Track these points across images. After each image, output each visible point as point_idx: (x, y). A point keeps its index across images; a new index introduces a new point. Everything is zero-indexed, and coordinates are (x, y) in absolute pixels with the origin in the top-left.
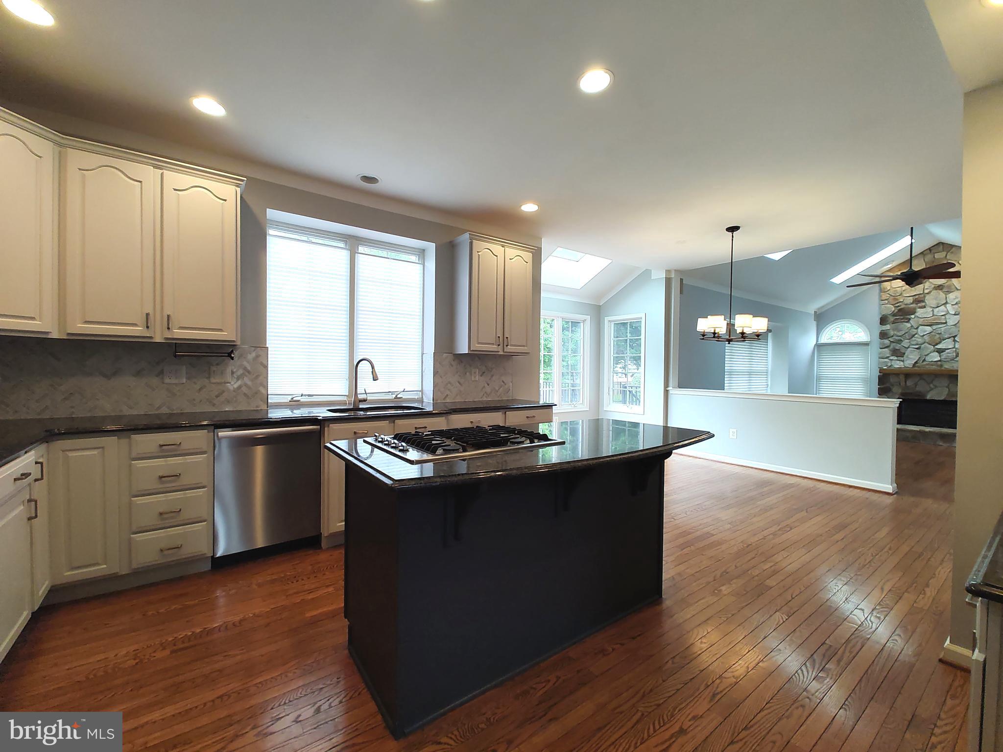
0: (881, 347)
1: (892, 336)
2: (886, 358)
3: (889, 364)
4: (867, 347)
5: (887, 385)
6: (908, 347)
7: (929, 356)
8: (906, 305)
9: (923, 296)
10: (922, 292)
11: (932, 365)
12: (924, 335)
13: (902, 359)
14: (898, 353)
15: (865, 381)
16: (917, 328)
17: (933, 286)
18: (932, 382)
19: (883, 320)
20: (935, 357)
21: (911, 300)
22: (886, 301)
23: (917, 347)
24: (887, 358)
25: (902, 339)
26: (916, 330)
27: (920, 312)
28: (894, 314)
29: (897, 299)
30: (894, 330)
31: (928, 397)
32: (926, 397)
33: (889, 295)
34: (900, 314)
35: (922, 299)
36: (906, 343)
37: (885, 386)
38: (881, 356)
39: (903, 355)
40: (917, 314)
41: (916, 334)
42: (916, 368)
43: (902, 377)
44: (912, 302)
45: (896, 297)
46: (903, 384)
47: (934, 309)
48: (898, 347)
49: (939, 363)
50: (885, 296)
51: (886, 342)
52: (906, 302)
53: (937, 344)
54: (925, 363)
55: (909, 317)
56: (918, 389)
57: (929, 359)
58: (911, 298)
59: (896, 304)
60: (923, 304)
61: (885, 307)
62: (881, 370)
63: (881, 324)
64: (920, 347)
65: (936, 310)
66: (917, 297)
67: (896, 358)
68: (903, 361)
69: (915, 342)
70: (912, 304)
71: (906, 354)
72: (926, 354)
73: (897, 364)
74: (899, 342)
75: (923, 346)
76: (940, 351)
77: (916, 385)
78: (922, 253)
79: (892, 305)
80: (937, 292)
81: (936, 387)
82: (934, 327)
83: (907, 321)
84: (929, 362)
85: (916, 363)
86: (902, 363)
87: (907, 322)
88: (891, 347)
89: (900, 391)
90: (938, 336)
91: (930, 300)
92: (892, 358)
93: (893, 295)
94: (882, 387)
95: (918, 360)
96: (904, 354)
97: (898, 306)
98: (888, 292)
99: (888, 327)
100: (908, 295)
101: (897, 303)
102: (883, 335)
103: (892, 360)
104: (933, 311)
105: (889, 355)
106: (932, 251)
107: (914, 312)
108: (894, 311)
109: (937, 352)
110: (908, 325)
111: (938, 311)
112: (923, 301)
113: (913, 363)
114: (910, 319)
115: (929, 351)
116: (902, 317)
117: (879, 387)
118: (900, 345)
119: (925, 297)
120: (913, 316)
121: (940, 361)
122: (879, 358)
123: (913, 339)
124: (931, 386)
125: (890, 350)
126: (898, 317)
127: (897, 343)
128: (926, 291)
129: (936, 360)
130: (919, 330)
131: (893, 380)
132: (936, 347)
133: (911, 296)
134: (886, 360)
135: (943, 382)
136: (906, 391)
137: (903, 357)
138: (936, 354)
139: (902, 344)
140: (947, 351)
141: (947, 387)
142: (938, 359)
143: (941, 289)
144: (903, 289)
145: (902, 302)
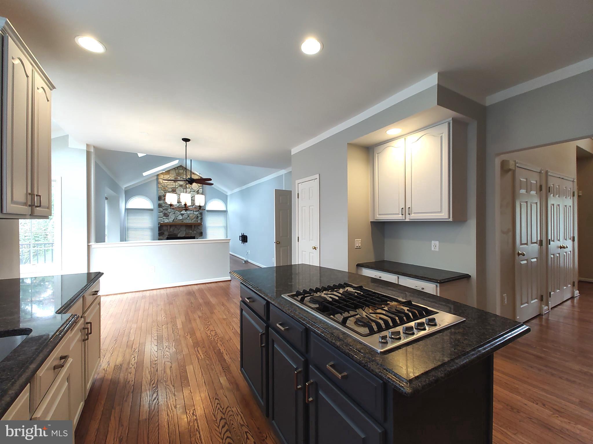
0: (159, 212)
1: (164, 207)
3: (163, 221)
4: (152, 211)
5: (162, 231)
8: (169, 192)
9: (175, 188)
10: (175, 187)
11: (180, 221)
13: (168, 218)
14: (166, 215)
15: (152, 229)
17: (179, 185)
18: (180, 229)
19: (160, 198)
20: (180, 217)
22: (161, 189)
23: (174, 212)
28: (164, 196)
29: (165, 189)
30: (164, 204)
32: (178, 236)
35: (175, 190)
36: (169, 210)
38: (159, 216)
39: (168, 216)
42: (174, 223)
43: (169, 227)
45: (165, 187)
46: (169, 230)
47: (180, 195)
48: (166, 212)
49: (182, 220)
50: (160, 186)
51: (161, 209)
52: (169, 190)
53: (181, 212)
54: (177, 220)
56: (175, 232)
57: (178, 218)
58: (171, 189)
59: (165, 191)
61: (160, 192)
62: (159, 223)
63: (159, 200)
66: (173, 189)
67: (166, 218)
68: (168, 219)
70: (171, 191)
71: (170, 216)
72: (177, 216)
73: (166, 221)
74: (167, 209)
75: (176, 212)
76: (182, 215)
77: (174, 230)
78: (174, 168)
79: (163, 191)
81: (181, 231)
85: (174, 220)
86: (168, 220)
88: (163, 212)
89: (168, 234)
91: (178, 191)
92: (164, 217)
93: (163, 186)
94: (160, 232)
95: (175, 218)
96: (169, 215)
98: (161, 184)
99: (162, 202)
100: (169, 187)
102: (160, 206)
103: (164, 218)
105: (162, 216)
106: (178, 169)
108: (164, 194)
109: (181, 215)
112: (175, 191)
113: (173, 220)
115: (178, 214)
119: (176, 189)
121: (182, 219)
122: (159, 217)
124: (180, 230)
125: (163, 214)
127: (166, 210)
128: (177, 187)
129: (181, 219)
131: (165, 228)
132: (181, 213)
133: (171, 188)
134: (162, 218)
135: (184, 229)
136: (170, 234)
137: (168, 217)
138: (181, 216)
139: (168, 211)
140: (185, 215)
141: (185, 231)
142: (182, 218)
143: (182, 187)
144: (168, 184)
145: (167, 190)
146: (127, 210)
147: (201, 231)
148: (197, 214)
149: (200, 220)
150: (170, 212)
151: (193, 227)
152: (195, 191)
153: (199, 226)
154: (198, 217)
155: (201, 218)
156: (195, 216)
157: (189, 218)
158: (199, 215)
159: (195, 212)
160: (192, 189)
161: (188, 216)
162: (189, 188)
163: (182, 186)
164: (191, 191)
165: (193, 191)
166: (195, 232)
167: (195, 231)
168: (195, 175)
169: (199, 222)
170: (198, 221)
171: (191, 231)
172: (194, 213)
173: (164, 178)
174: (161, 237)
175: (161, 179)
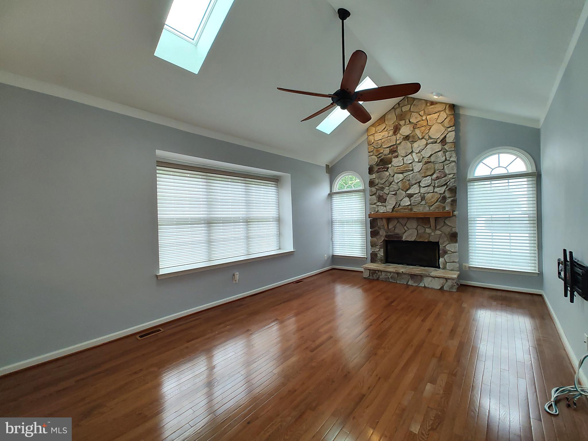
0: (370, 194)
1: (378, 184)
2: (374, 204)
3: (377, 210)
4: (364, 193)
5: (376, 228)
6: (389, 194)
7: (402, 201)
8: (385, 155)
9: (395, 146)
10: (395, 144)
11: (405, 209)
12: (398, 183)
13: (385, 204)
14: (382, 199)
15: (364, 224)
16: (393, 176)
17: (402, 137)
18: (405, 225)
19: (371, 171)
20: (406, 202)
21: (387, 151)
22: (372, 153)
23: (394, 193)
25: (384, 187)
26: (392, 178)
27: (395, 161)
28: (377, 164)
29: (379, 151)
30: (378, 179)
31: (404, 239)
32: (402, 238)
33: (373, 148)
34: (381, 163)
35: (395, 149)
36: (386, 191)
37: (375, 229)
38: (370, 202)
39: (385, 201)
40: (392, 163)
41: (393, 181)
42: (394, 213)
43: (385, 222)
44: (389, 152)
45: (378, 149)
46: (386, 227)
47: (404, 158)
48: (381, 193)
49: (410, 207)
50: (370, 148)
51: (374, 189)
52: (385, 153)
53: (407, 190)
54: (400, 208)
55: (387, 166)
56: (397, 231)
57: (403, 204)
58: (388, 149)
59: (377, 155)
60: (396, 154)
61: (371, 158)
62: (371, 214)
63: (369, 174)
64: (396, 193)
65: (405, 159)
66: (392, 148)
67: (381, 204)
68: (385, 206)
69: (393, 188)
70: (389, 154)
72: (400, 199)
73: (382, 210)
74: (382, 189)
75: (398, 192)
76: (410, 196)
77: (395, 227)
78: (393, 108)
79: (376, 156)
80: (406, 142)
81: (409, 229)
82: (405, 174)
83: (386, 169)
84: (403, 206)
85: (394, 207)
86: (385, 208)
87: (386, 171)
88: (377, 194)
89: (385, 234)
90: (408, 183)
91: (401, 151)
92: (378, 204)
93: (376, 147)
94: (373, 230)
95: (396, 204)
96: (386, 199)
97: (380, 157)
98: (372, 145)
99: (374, 176)
100: (385, 146)
101: (379, 154)
102: (372, 183)
103: (379, 205)
104: (403, 159)
105: (376, 202)
106: (400, 106)
107: (390, 162)
108: (377, 161)
109: (408, 197)
110: (387, 174)
111: (407, 160)
112: (396, 151)
113: (392, 207)
114: (388, 168)
115: (402, 196)
116: (383, 167)
117: (371, 230)
118: (383, 192)
119: (397, 147)
120: (390, 166)
121: (410, 205)
122: (369, 205)
123: (391, 186)
124: (405, 228)
125: (376, 197)
126: (380, 167)
127: (381, 190)
128: (398, 142)
129: (407, 204)
130: (395, 178)
131: (379, 223)
132: (407, 192)
133: (388, 147)
134: (374, 206)
135: (413, 224)
136: (389, 234)
137: (385, 202)
138: (407, 199)
139: (384, 191)
140: (415, 196)
141: (416, 229)
142: (409, 203)
143: (408, 140)
144: (382, 142)
145: (382, 153)
146: (331, 195)
147: (454, 230)
148: (442, 192)
149: (449, 205)
150: (387, 193)
151: (432, 221)
152: (436, 142)
153: (446, 218)
154: (444, 199)
155: (452, 201)
156: (437, 196)
157: (423, 202)
158: (447, 195)
159: (438, 187)
160: (430, 138)
161: (423, 198)
162: (422, 139)
163: (408, 137)
164: (427, 144)
165: (432, 143)
166: (438, 232)
167: (438, 229)
168: (436, 105)
169: (447, 209)
170: (444, 208)
171: (428, 231)
172: (436, 190)
173: (376, 132)
174: (375, 239)
175: (372, 136)
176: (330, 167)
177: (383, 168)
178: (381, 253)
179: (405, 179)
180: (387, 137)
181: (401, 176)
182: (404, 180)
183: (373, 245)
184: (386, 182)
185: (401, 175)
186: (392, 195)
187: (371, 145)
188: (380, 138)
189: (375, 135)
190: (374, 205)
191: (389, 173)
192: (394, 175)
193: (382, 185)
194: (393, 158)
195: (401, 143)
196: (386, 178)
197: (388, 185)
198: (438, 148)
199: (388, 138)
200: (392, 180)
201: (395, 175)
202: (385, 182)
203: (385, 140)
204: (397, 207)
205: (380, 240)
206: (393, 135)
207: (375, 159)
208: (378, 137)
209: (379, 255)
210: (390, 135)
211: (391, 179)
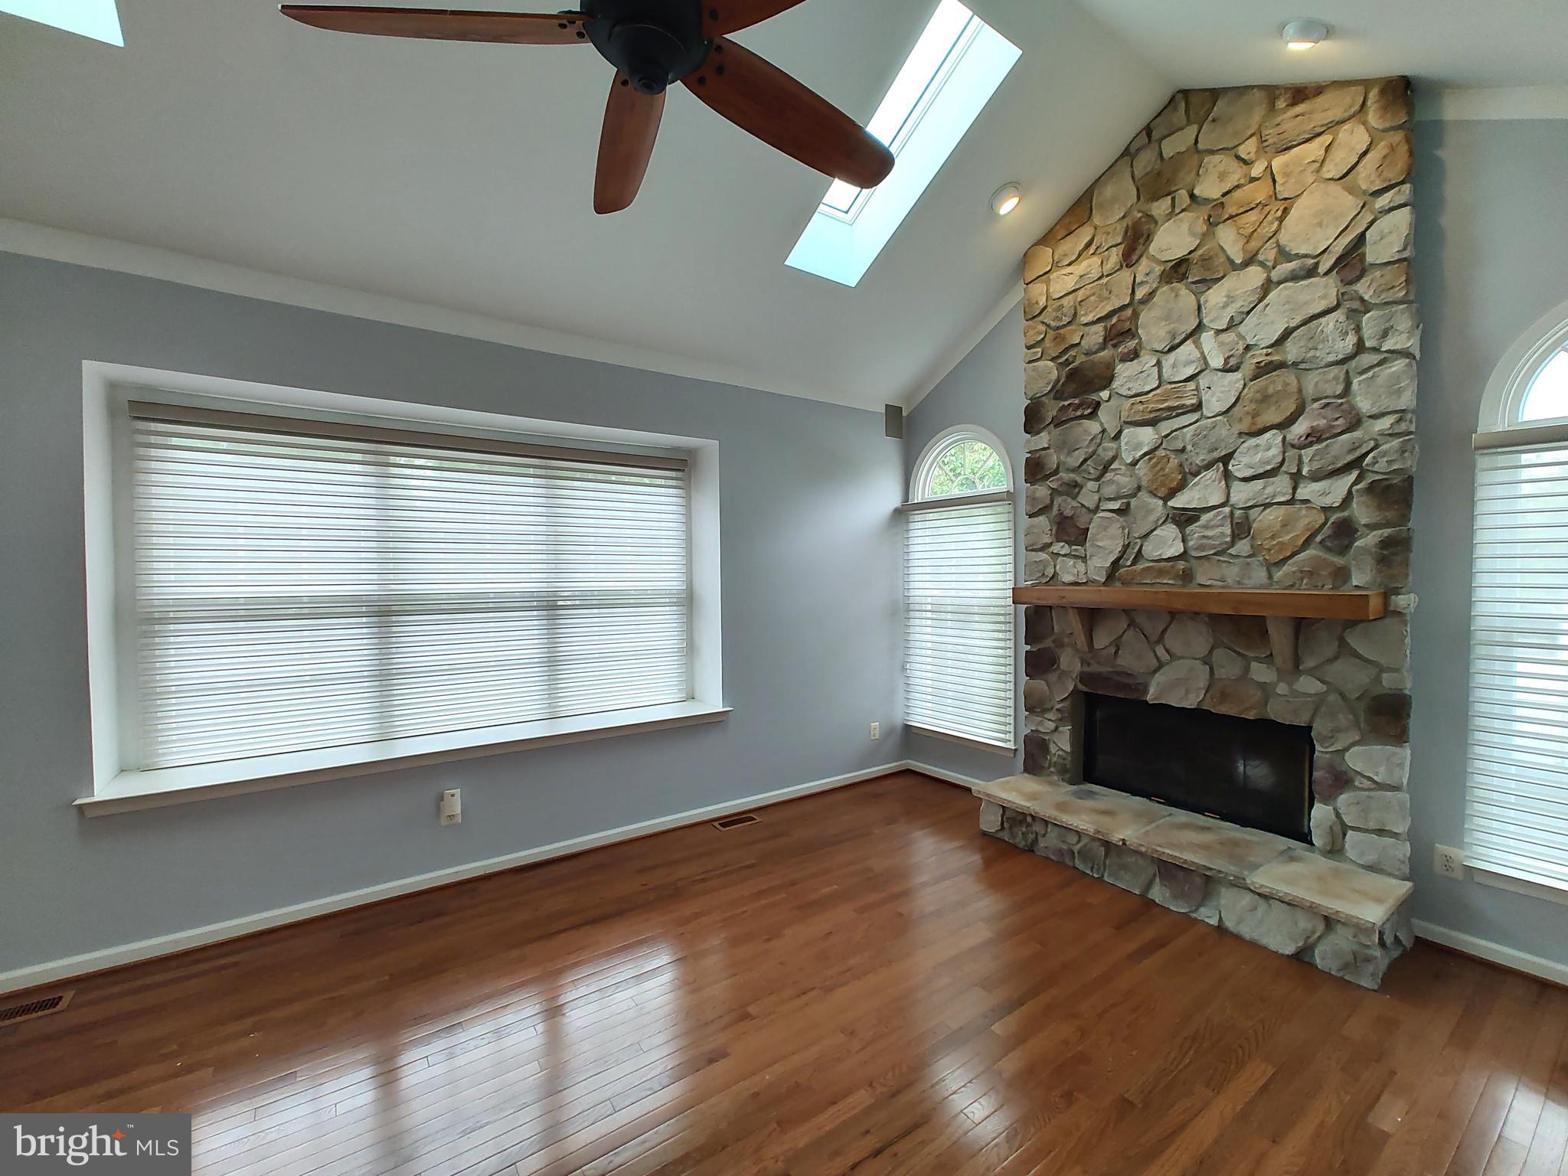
0: (1028, 509)
1: (1056, 472)
2: (1042, 549)
3: (1050, 571)
5: (1048, 643)
6: (1097, 509)
7: (1151, 537)
8: (1087, 354)
9: (1129, 312)
10: (1129, 301)
11: (1161, 572)
12: (1134, 463)
13: (1081, 550)
14: (1071, 531)
15: (1010, 619)
16: (1117, 437)
17: (1158, 269)
18: (1160, 639)
19: (1033, 420)
20: (1167, 543)
21: (1097, 333)
22: (1039, 350)
23: (1116, 505)
24: (1045, 547)
25: (1079, 479)
26: (1113, 445)
27: (1124, 372)
28: (1057, 393)
29: (1064, 339)
30: (1058, 449)
31: (1151, 697)
32: (1146, 691)
33: (1043, 328)
34: (1072, 387)
35: (1127, 326)
36: (1088, 496)
37: (1041, 646)
38: (1026, 541)
39: (1081, 536)
40: (1115, 384)
41: (1114, 458)
42: (1116, 586)
43: (1075, 624)
44: (1101, 340)
45: (1062, 331)
46: (1081, 640)
47: (1164, 359)
48: (1067, 505)
49: (1181, 565)
50: (1033, 332)
51: (1042, 491)
52: (1087, 343)
53: (1172, 493)
54: (1140, 566)
55: (1094, 397)
56: (1127, 661)
57: (1151, 550)
58: (1099, 327)
59: (1058, 355)
60: (1132, 344)
61: (1036, 369)
63: (1027, 430)
64: (1128, 504)
65: (1169, 361)
66: (1114, 320)
67: (1066, 550)
68: (1084, 559)
69: (1114, 487)
70: (1103, 346)
71: (1091, 533)
72: (1144, 531)
73: (1070, 571)
74: (1073, 489)
75: (1133, 502)
76: (1184, 519)
77: (1117, 644)
78: (1126, 152)
79: (1053, 359)
80: (1172, 289)
81: (1173, 658)
82: (1165, 427)
83: (1089, 411)
84: (1153, 561)
85: (1116, 564)
86: (1081, 567)
87: (1090, 417)
88: (1055, 511)
89: (1078, 668)
90: (1174, 461)
91: (1153, 330)
92: (1057, 548)
93: (1053, 324)
94: (1034, 648)
95: (1123, 552)
96: (1088, 529)
97: (1067, 363)
98: (1040, 318)
99: (1043, 439)
100: (1090, 318)
101: (1067, 350)
102: (1035, 469)
103: (1058, 554)
104: (1159, 364)
105: (1047, 539)
106: (1155, 135)
107: (1107, 380)
108: (1058, 381)
109: (1175, 521)
110: (1093, 427)
111: (1174, 366)
112: (1133, 333)
113: (1109, 564)
114: (1098, 404)
115: (1152, 518)
116: (1077, 401)
117: (1028, 647)
118: (1075, 504)
119: (1136, 315)
120: (1104, 394)
121: (1183, 556)
122: (1023, 550)
123: (1109, 476)
124: (1160, 651)
125: (1051, 522)
126: (1066, 403)
127: (1067, 495)
128: (1140, 294)
129: (1169, 554)
130: (1123, 444)
131: (1059, 624)
132: (1170, 504)
133: (1099, 320)
134: (1043, 556)
135: (1195, 640)
136: (1095, 668)
137: (1083, 543)
138: (1170, 531)
139: (1079, 499)
140: (1205, 518)
141: (1206, 661)
142: (1177, 548)
143: (1183, 277)
144: (1079, 299)
145: (1079, 344)
146: (904, 513)
147: (1388, 681)
148: (1335, 498)
149: (1369, 564)
150: (1092, 506)
151: (1279, 637)
152: (1311, 272)
153: (1352, 624)
154: (1344, 532)
155: (1385, 543)
156: (1306, 520)
157: (1243, 547)
158: (1362, 513)
159: (1316, 477)
160: (1284, 255)
161: (1241, 529)
162: (1246, 264)
163: (1182, 270)
164: (1267, 287)
165: (1294, 277)
166: (1308, 685)
167: (1312, 672)
168: (1320, 99)
169: (1357, 579)
170: (1342, 574)
171: (1261, 673)
172: (1304, 492)
173: (1056, 265)
174: (1040, 684)
175: (1041, 282)
176: (904, 414)
177: (1078, 407)
178: (1062, 743)
179: (1163, 446)
180: (1100, 278)
181: (1147, 436)
182: (1161, 453)
183: (1033, 705)
184: (1088, 462)
185: (1149, 429)
186: (1111, 515)
187: (1034, 317)
188: (1070, 283)
189: (1053, 276)
190: (1040, 553)
191: (1102, 424)
192: (1120, 433)
193: (1072, 475)
194: (1117, 361)
195: (1152, 294)
196: (1088, 447)
197: (1094, 473)
198: (1324, 297)
199: (1101, 282)
200: (1111, 454)
201: (1126, 431)
202: (1085, 460)
203: (1088, 293)
204: (1129, 563)
205: (1061, 690)
206: (1122, 266)
207: (1050, 371)
208: (1063, 282)
209: (1053, 749)
210: (1109, 266)
211: (1105, 449)
